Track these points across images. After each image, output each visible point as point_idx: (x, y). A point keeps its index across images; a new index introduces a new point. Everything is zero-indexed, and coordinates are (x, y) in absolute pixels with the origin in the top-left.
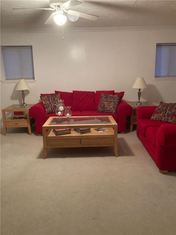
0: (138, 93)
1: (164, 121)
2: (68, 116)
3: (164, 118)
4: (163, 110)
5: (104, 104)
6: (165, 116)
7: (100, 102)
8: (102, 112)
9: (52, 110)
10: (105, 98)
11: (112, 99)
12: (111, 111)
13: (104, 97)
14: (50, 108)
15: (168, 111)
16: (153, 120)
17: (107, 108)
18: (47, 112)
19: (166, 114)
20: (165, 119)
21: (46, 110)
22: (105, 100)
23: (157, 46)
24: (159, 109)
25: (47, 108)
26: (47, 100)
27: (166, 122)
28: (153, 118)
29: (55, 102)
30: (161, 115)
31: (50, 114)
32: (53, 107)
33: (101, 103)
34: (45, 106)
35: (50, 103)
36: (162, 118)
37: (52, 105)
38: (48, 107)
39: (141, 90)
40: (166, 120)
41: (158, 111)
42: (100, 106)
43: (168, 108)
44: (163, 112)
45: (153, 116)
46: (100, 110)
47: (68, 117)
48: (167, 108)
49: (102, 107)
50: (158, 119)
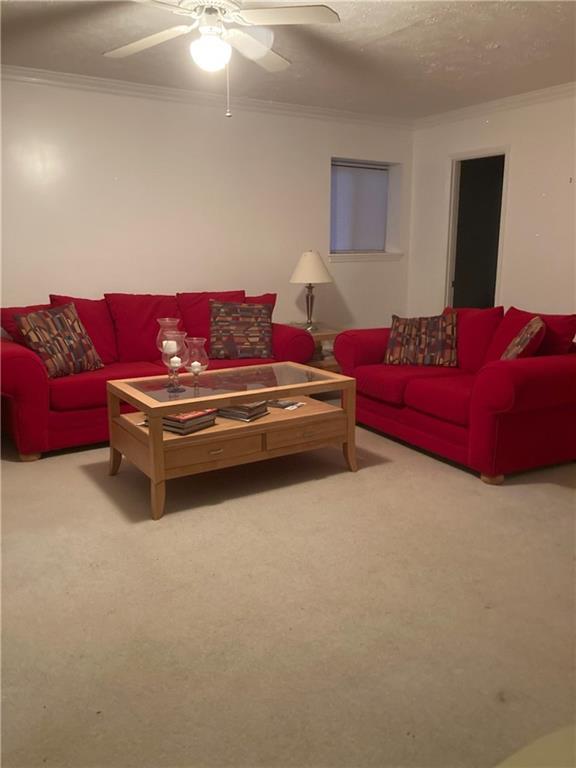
0: (307, 298)
1: (423, 364)
2: (196, 370)
3: (421, 356)
4: (410, 335)
5: (229, 331)
6: (422, 351)
7: (212, 329)
8: (227, 357)
9: (66, 363)
10: (228, 314)
11: (251, 317)
12: (256, 353)
13: (222, 310)
14: (59, 355)
15: (424, 336)
16: (391, 364)
17: (243, 344)
18: (52, 370)
19: (422, 346)
20: (424, 357)
21: (49, 362)
22: (229, 319)
23: (332, 165)
24: (399, 334)
25: (51, 357)
26: (39, 327)
27: (429, 365)
28: (391, 359)
29: (67, 334)
30: (412, 348)
31: (61, 376)
32: (66, 351)
33: (218, 330)
34: (42, 350)
35: (54, 339)
36: (415, 357)
37: (63, 345)
38: (54, 353)
39: (314, 290)
40: (427, 362)
41: (400, 339)
42: (219, 339)
43: (423, 330)
44: (412, 341)
45: (391, 354)
46: (222, 352)
47: (196, 374)
48: (419, 330)
49: (224, 343)
50: (407, 359)
